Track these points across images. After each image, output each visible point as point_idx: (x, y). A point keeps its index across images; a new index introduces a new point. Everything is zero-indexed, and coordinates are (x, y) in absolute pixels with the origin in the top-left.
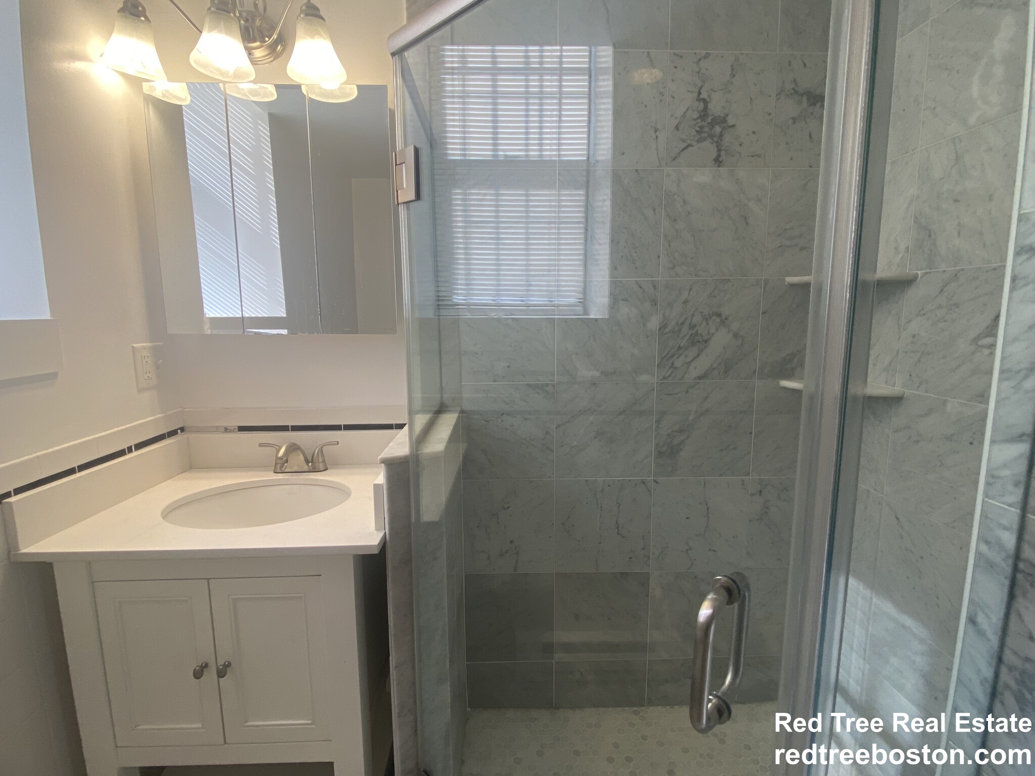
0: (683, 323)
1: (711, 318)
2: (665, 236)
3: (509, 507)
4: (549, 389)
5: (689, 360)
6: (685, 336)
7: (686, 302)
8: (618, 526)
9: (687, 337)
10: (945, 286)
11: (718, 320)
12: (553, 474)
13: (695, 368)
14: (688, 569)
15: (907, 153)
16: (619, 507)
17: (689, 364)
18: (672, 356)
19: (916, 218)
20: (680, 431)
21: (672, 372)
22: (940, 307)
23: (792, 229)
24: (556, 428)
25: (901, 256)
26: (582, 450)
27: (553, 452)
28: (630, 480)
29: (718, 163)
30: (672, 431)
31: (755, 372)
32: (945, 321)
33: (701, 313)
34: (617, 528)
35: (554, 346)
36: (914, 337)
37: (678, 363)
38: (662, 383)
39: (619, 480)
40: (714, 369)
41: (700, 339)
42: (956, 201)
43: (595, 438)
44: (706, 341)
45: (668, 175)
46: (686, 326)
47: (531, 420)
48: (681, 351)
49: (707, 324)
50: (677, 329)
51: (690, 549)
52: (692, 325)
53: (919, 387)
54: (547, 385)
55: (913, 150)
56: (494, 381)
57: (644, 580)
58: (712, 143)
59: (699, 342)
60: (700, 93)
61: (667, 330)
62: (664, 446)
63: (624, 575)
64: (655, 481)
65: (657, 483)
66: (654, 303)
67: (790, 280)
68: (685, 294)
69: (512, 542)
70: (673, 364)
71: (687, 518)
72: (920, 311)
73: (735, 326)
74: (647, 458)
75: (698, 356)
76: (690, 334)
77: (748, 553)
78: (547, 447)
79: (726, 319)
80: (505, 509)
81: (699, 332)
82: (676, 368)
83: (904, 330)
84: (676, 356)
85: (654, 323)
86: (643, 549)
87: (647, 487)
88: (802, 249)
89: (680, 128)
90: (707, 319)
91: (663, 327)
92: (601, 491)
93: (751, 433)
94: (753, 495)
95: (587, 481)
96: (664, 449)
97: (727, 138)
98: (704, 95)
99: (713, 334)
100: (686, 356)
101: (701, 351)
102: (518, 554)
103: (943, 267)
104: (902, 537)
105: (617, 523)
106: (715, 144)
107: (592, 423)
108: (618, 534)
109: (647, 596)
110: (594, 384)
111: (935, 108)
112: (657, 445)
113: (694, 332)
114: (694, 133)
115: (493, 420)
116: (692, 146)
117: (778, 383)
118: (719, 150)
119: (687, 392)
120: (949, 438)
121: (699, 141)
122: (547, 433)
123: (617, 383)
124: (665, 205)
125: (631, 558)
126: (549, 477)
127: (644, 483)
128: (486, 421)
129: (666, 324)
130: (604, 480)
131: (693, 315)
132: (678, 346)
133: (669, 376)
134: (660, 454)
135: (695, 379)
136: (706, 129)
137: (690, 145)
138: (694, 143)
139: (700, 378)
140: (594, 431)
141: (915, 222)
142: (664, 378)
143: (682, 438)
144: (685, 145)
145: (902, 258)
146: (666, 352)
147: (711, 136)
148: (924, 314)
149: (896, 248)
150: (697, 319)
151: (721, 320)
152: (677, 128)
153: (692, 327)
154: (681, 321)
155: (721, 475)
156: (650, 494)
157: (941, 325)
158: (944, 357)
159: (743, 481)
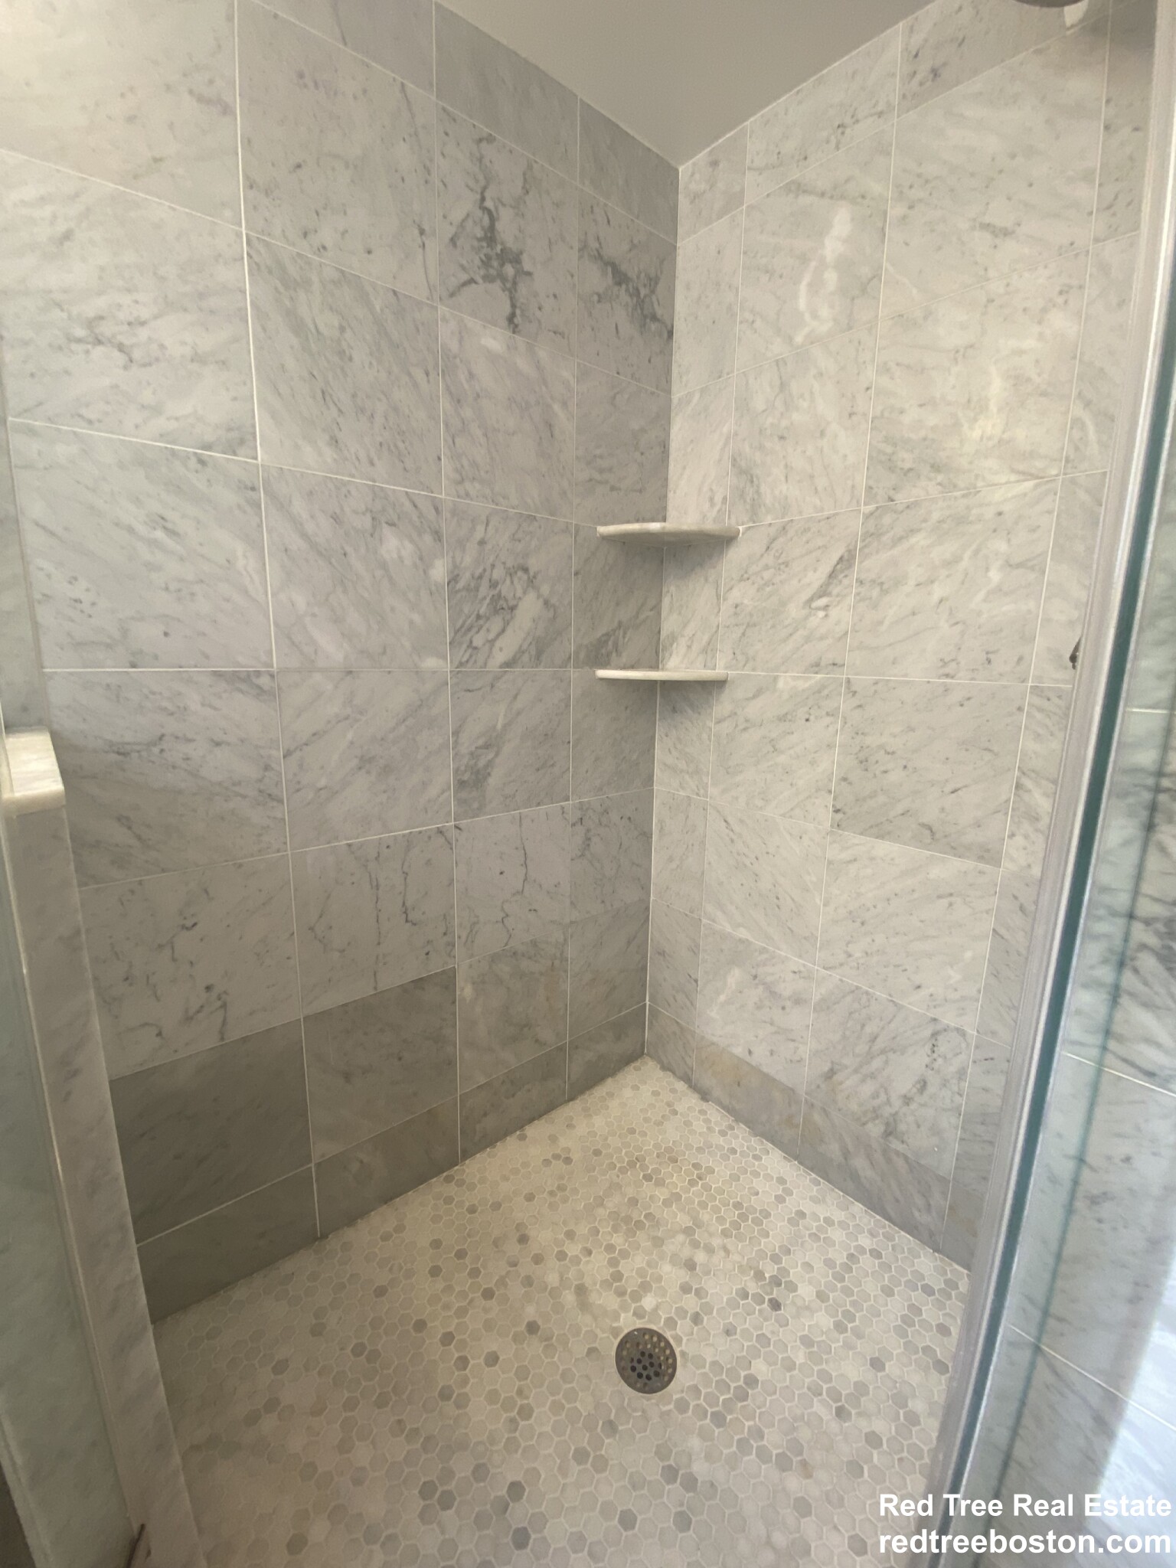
0: (480, 577)
1: (516, 573)
2: (446, 425)
3: (195, 925)
4: (264, 681)
5: (491, 636)
6: (484, 598)
7: (482, 543)
8: (406, 910)
9: (488, 600)
10: (771, 543)
11: (525, 577)
12: (285, 843)
13: (501, 649)
14: (506, 944)
15: (720, 377)
16: (405, 879)
17: (492, 642)
18: (469, 630)
19: (734, 460)
20: (487, 746)
21: (471, 656)
22: (767, 567)
23: (601, 457)
24: (284, 757)
25: (717, 508)
26: (337, 792)
27: (282, 803)
28: (420, 832)
29: (512, 326)
30: (476, 748)
31: (570, 658)
32: (773, 584)
33: (504, 563)
34: (405, 912)
35: (267, 596)
36: (736, 607)
37: (478, 641)
38: (458, 672)
39: (404, 835)
40: (523, 652)
41: (505, 606)
42: (782, 438)
43: (360, 768)
44: (513, 608)
45: (444, 320)
46: (485, 583)
47: (228, 744)
48: (481, 622)
49: (512, 582)
50: (472, 585)
51: (507, 915)
52: (493, 582)
53: (744, 665)
54: (258, 674)
55: (728, 374)
56: (134, 666)
57: (447, 981)
58: (504, 291)
59: (503, 609)
60: (483, 199)
61: (461, 585)
62: (466, 771)
63: (419, 983)
64: (457, 827)
65: (460, 829)
66: (437, 535)
67: (603, 530)
68: (479, 533)
69: (208, 988)
70: (471, 642)
71: (501, 873)
72: (742, 576)
73: (545, 590)
74: (442, 793)
75: (503, 631)
76: (490, 596)
77: (572, 903)
78: (270, 795)
79: (534, 577)
80: (187, 929)
81: (503, 594)
82: (475, 648)
83: (724, 600)
84: (475, 630)
85: (439, 572)
86: (445, 934)
87: (446, 839)
88: (613, 489)
89: (458, 244)
90: (511, 573)
91: (453, 579)
92: (376, 859)
93: (569, 742)
94: (573, 825)
95: (349, 845)
96: (466, 777)
97: (523, 290)
98: (489, 204)
99: (520, 598)
100: (488, 630)
101: (506, 623)
102: (224, 1006)
103: (769, 519)
104: (732, 841)
105: (404, 904)
106: (507, 293)
107: (352, 743)
108: (407, 921)
109: (454, 1002)
110: (351, 672)
111: (753, 322)
112: (456, 771)
113: (496, 592)
114: (477, 262)
115: (138, 752)
116: (476, 283)
117: (594, 672)
118: (513, 306)
119: (492, 686)
120: (782, 718)
121: (488, 278)
122: (267, 768)
123: (389, 672)
124: (443, 371)
125: (427, 954)
126: (278, 851)
127: (441, 832)
128: (119, 753)
129: (458, 575)
130: (380, 839)
131: (493, 566)
132: (476, 613)
133: (467, 661)
134: (461, 784)
135: (501, 667)
136: (495, 264)
137: (472, 281)
138: (480, 281)
139: (508, 664)
140: (356, 757)
141: (733, 465)
142: (461, 664)
143: (491, 756)
144: (465, 277)
145: (719, 511)
146: (461, 622)
147: (503, 278)
148: (748, 579)
149: (711, 499)
150: (498, 573)
151: (529, 578)
152: (453, 241)
153: (493, 585)
154: (477, 574)
155: (539, 804)
156: (452, 849)
157: (768, 589)
158: (773, 626)
159: (563, 808)
